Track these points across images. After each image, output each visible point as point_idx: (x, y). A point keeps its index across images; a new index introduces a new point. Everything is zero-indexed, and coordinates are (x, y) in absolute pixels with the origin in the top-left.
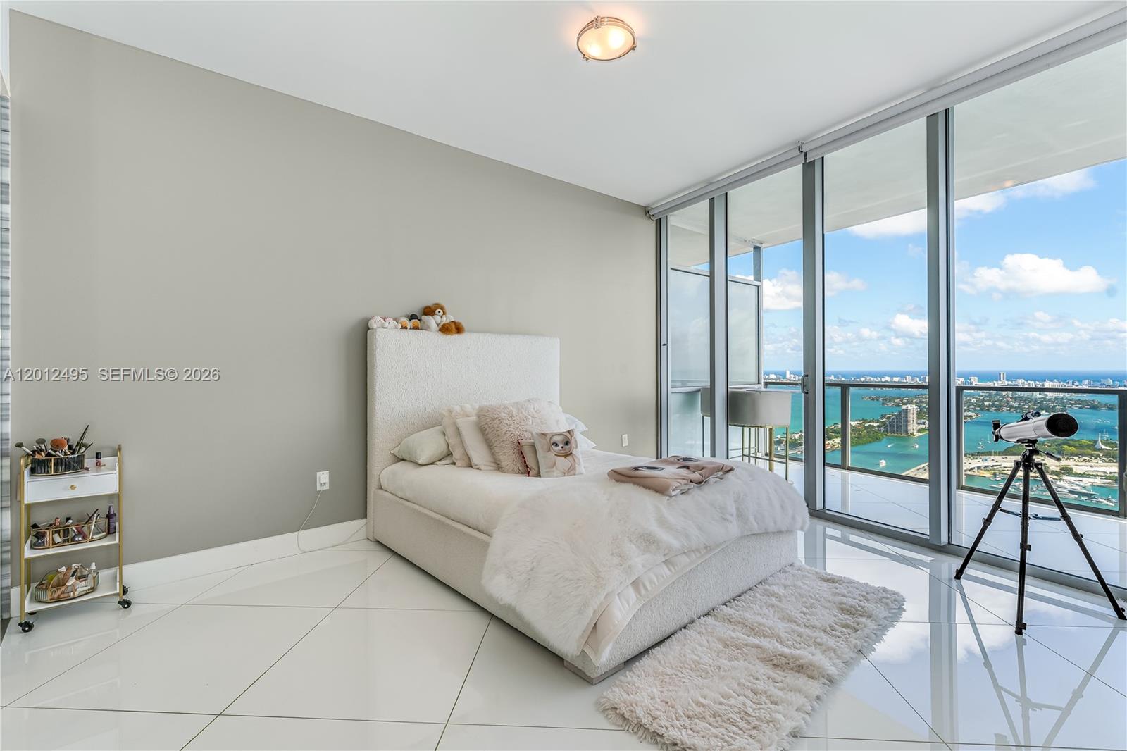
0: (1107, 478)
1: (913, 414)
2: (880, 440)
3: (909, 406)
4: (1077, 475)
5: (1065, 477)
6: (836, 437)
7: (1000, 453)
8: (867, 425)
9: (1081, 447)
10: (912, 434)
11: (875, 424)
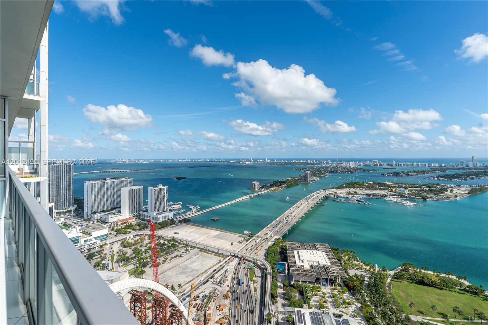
0: (367, 195)
1: (309, 174)
2: (298, 185)
3: (308, 172)
4: (358, 194)
5: (355, 196)
6: (283, 184)
7: (336, 188)
8: (294, 179)
9: (360, 185)
10: (309, 182)
11: (297, 179)
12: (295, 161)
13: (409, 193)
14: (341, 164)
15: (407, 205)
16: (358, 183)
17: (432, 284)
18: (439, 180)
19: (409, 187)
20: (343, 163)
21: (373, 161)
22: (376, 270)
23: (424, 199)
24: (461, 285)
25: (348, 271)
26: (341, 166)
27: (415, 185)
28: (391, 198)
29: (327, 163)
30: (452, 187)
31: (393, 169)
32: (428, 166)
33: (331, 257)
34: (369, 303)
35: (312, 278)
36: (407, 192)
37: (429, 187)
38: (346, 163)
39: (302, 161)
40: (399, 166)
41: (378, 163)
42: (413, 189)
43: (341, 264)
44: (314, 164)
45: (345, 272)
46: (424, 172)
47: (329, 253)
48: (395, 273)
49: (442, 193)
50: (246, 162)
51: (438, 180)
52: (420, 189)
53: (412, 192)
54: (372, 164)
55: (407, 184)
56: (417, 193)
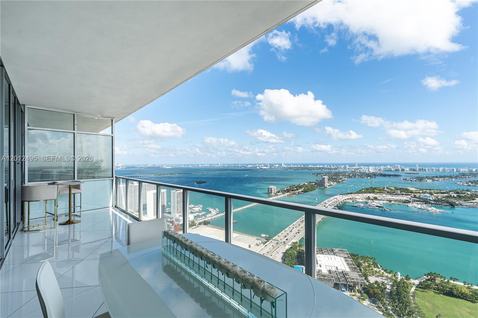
0: (387, 200)
1: (327, 179)
2: (315, 190)
3: (325, 176)
4: (378, 200)
5: (375, 201)
6: (300, 189)
7: (354, 193)
8: (311, 184)
9: (380, 190)
10: (326, 187)
11: (314, 184)
12: (312, 166)
13: (435, 199)
14: (360, 168)
15: (432, 212)
16: (378, 188)
17: (462, 296)
18: (470, 185)
19: (435, 193)
20: (362, 168)
21: (394, 166)
22: (399, 278)
23: (452, 205)
25: (368, 278)
26: (360, 171)
28: (415, 204)
29: (345, 168)
31: (417, 174)
32: (457, 171)
33: (350, 262)
34: (391, 312)
35: (331, 283)
36: (432, 198)
37: (457, 193)
38: (365, 168)
39: (318, 166)
40: (423, 171)
41: (399, 168)
42: (440, 195)
43: (360, 270)
44: (331, 169)
45: (365, 279)
46: (451, 177)
47: (348, 259)
48: (420, 283)
49: (473, 200)
50: (263, 167)
51: (468, 185)
52: (447, 195)
53: (438, 199)
54: (393, 169)
55: (433, 190)
56: (443, 199)
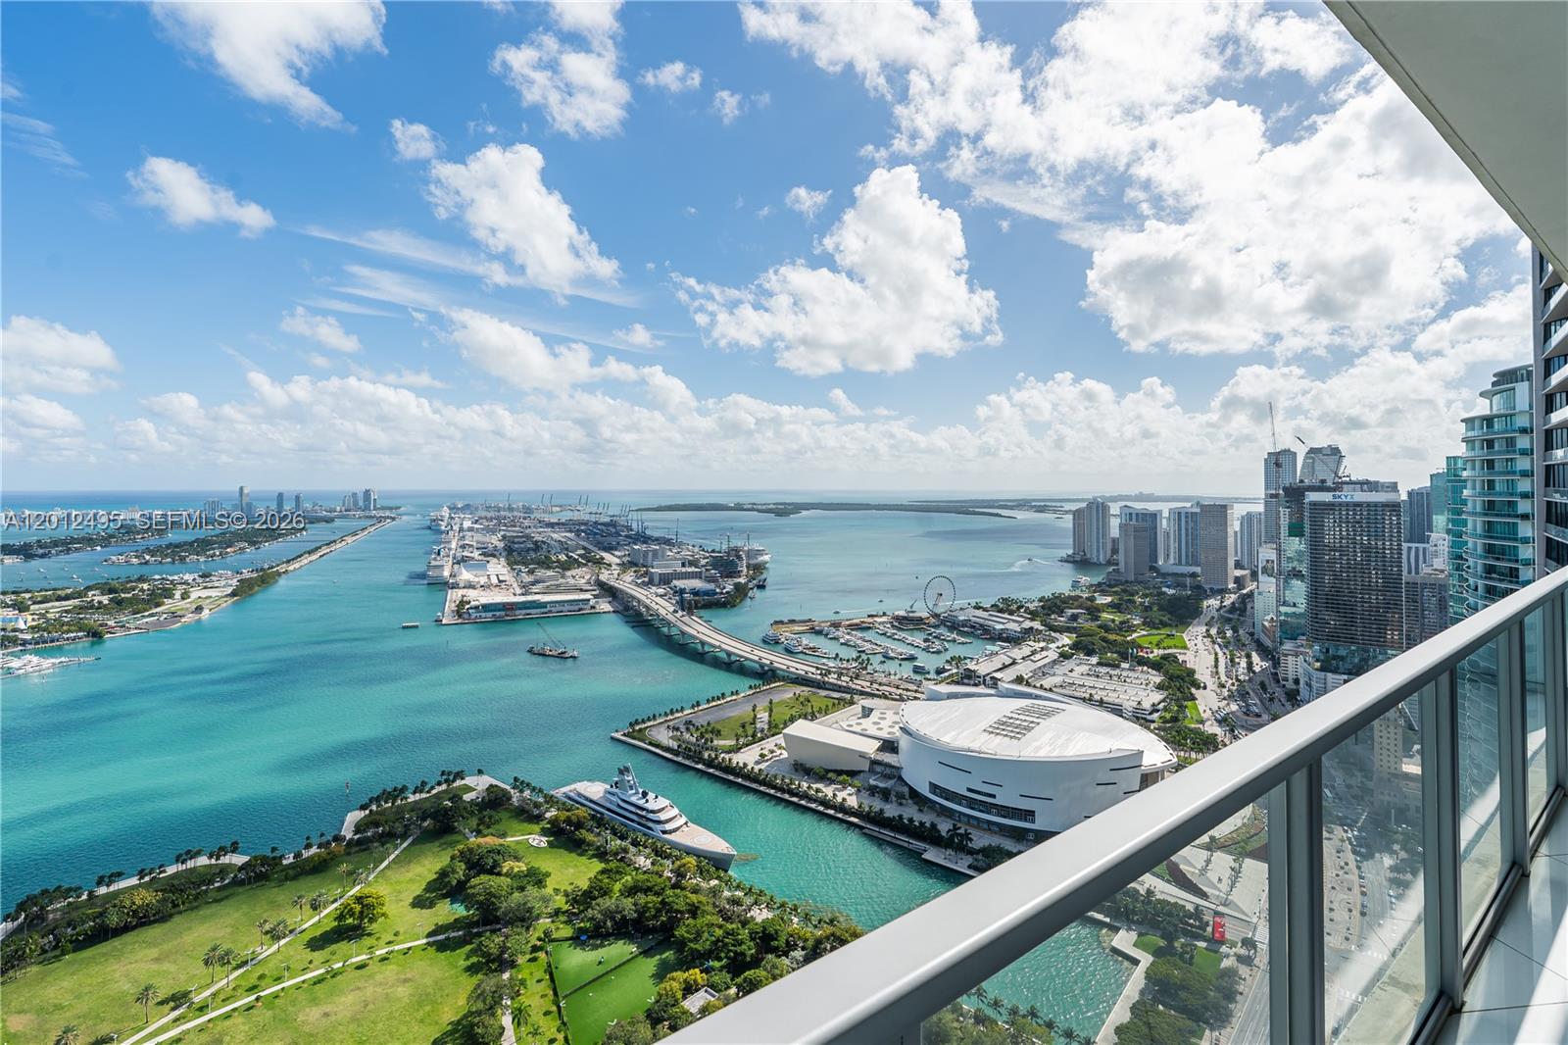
13: (34, 623)
15: (26, 675)
17: (135, 920)
18: (147, 563)
19: (34, 603)
23: (96, 635)
24: (223, 871)
27: (59, 592)
30: (186, 583)
36: (25, 621)
37: (111, 591)
42: (53, 607)
46: (91, 539)
49: (158, 605)
51: (141, 564)
52: (76, 602)
53: (48, 620)
55: (27, 591)
56: (66, 620)
